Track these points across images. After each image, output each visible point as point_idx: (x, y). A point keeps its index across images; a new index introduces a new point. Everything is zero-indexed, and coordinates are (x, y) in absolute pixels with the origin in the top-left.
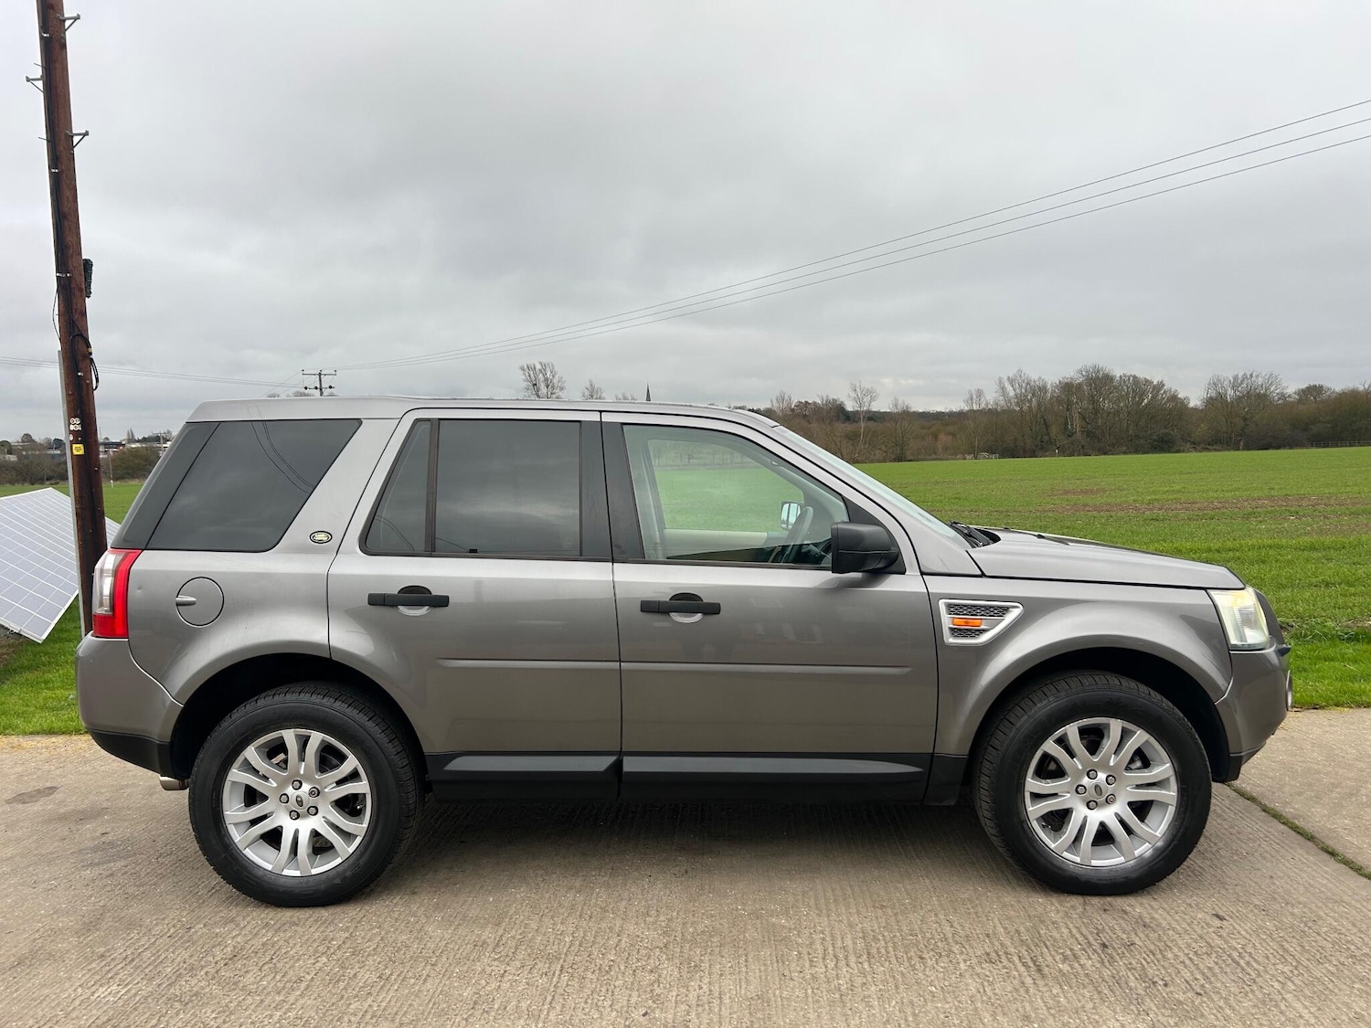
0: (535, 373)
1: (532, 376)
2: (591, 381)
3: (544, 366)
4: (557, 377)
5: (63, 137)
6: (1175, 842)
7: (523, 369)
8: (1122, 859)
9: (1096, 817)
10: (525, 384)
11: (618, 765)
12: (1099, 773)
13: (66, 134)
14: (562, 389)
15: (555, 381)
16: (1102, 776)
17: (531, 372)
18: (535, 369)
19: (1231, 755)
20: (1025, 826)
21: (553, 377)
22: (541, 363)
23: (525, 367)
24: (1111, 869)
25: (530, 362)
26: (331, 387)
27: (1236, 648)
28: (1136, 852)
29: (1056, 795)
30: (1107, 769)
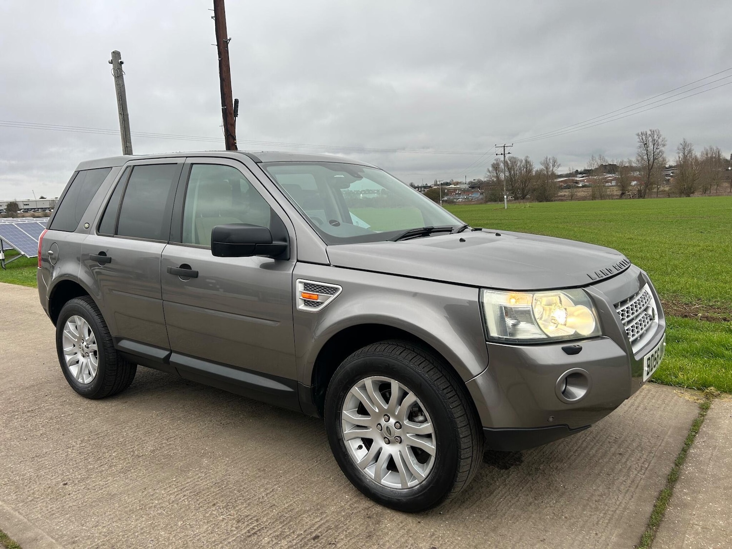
0: (646, 137)
1: (644, 138)
2: (684, 139)
3: (653, 132)
4: (661, 138)
5: (222, 43)
7: (638, 135)
8: (399, 486)
9: (389, 450)
10: (639, 144)
11: (169, 356)
12: (391, 419)
13: (224, 41)
14: (664, 145)
15: (660, 141)
16: (392, 421)
17: (644, 137)
18: (646, 134)
19: (484, 428)
20: (341, 444)
21: (659, 138)
22: (651, 131)
23: (640, 134)
25: (644, 130)
26: (509, 153)
27: (493, 340)
28: (409, 484)
29: (365, 427)
30: (395, 417)
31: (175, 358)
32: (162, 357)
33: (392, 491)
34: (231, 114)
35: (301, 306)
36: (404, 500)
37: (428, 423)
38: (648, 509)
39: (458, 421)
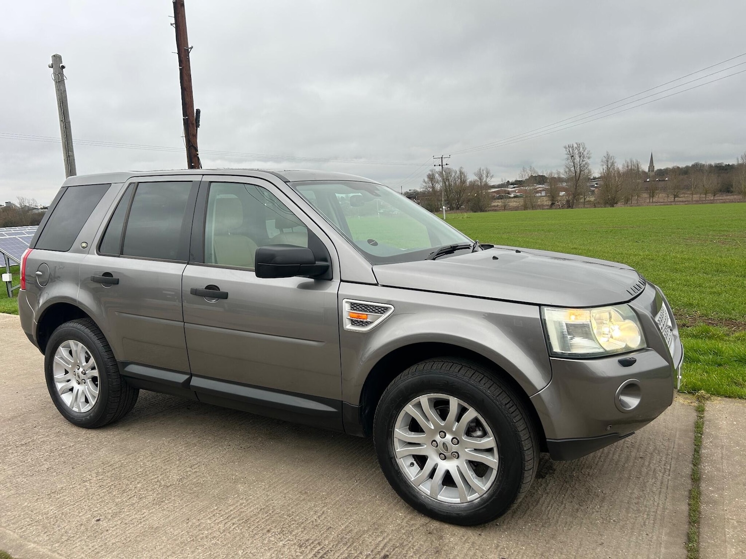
0: (573, 150)
1: (571, 151)
2: (607, 152)
3: (579, 145)
4: (586, 151)
5: (183, 50)
6: (494, 497)
7: (566, 148)
8: (458, 500)
9: (445, 466)
10: (566, 156)
11: (189, 380)
12: (447, 435)
13: (185, 49)
14: (589, 158)
15: (585, 153)
16: (449, 437)
17: (571, 149)
18: (573, 147)
19: (547, 440)
20: (394, 462)
21: (584, 151)
22: (577, 143)
23: (567, 146)
24: (451, 505)
25: (571, 143)
26: (447, 164)
27: (556, 355)
28: (468, 498)
29: (418, 444)
30: (451, 432)
31: (196, 382)
32: (182, 382)
33: (450, 506)
34: (193, 124)
35: (348, 326)
36: (464, 514)
37: (489, 437)
38: (684, 508)
39: (521, 434)
